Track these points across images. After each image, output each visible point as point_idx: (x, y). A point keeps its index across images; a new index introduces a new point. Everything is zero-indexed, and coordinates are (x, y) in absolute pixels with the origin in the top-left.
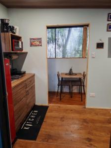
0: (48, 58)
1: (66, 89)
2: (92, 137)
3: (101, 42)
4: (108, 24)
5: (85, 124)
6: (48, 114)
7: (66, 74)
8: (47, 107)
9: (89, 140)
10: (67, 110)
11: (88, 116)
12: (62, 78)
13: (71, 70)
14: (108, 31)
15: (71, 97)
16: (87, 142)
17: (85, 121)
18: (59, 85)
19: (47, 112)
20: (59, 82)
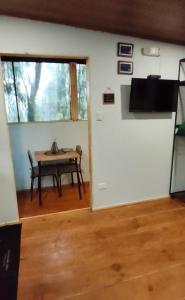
0: (9, 124)
1: (47, 182)
2: (119, 261)
3: (108, 92)
4: (119, 62)
5: (101, 240)
6: (25, 240)
7: (46, 153)
8: (17, 228)
9: (117, 267)
10: (61, 222)
11: (102, 225)
12: (39, 163)
13: (54, 144)
14: (119, 73)
15: (60, 195)
16: (115, 273)
17: (99, 235)
19: (22, 236)
20: (33, 169)
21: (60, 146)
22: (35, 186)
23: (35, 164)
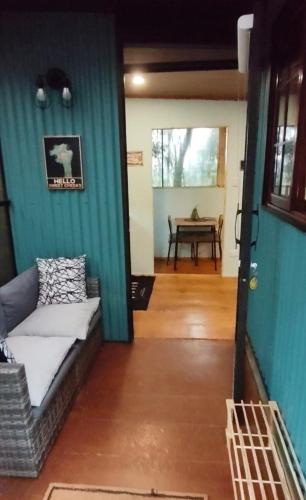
0: (154, 188)
1: (185, 252)
7: (186, 220)
8: (151, 280)
12: (178, 227)
13: (195, 210)
15: (196, 264)
18: (171, 243)
20: (171, 235)
21: (201, 215)
22: (172, 255)
23: (174, 231)
